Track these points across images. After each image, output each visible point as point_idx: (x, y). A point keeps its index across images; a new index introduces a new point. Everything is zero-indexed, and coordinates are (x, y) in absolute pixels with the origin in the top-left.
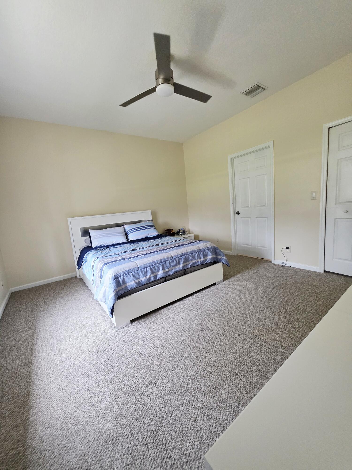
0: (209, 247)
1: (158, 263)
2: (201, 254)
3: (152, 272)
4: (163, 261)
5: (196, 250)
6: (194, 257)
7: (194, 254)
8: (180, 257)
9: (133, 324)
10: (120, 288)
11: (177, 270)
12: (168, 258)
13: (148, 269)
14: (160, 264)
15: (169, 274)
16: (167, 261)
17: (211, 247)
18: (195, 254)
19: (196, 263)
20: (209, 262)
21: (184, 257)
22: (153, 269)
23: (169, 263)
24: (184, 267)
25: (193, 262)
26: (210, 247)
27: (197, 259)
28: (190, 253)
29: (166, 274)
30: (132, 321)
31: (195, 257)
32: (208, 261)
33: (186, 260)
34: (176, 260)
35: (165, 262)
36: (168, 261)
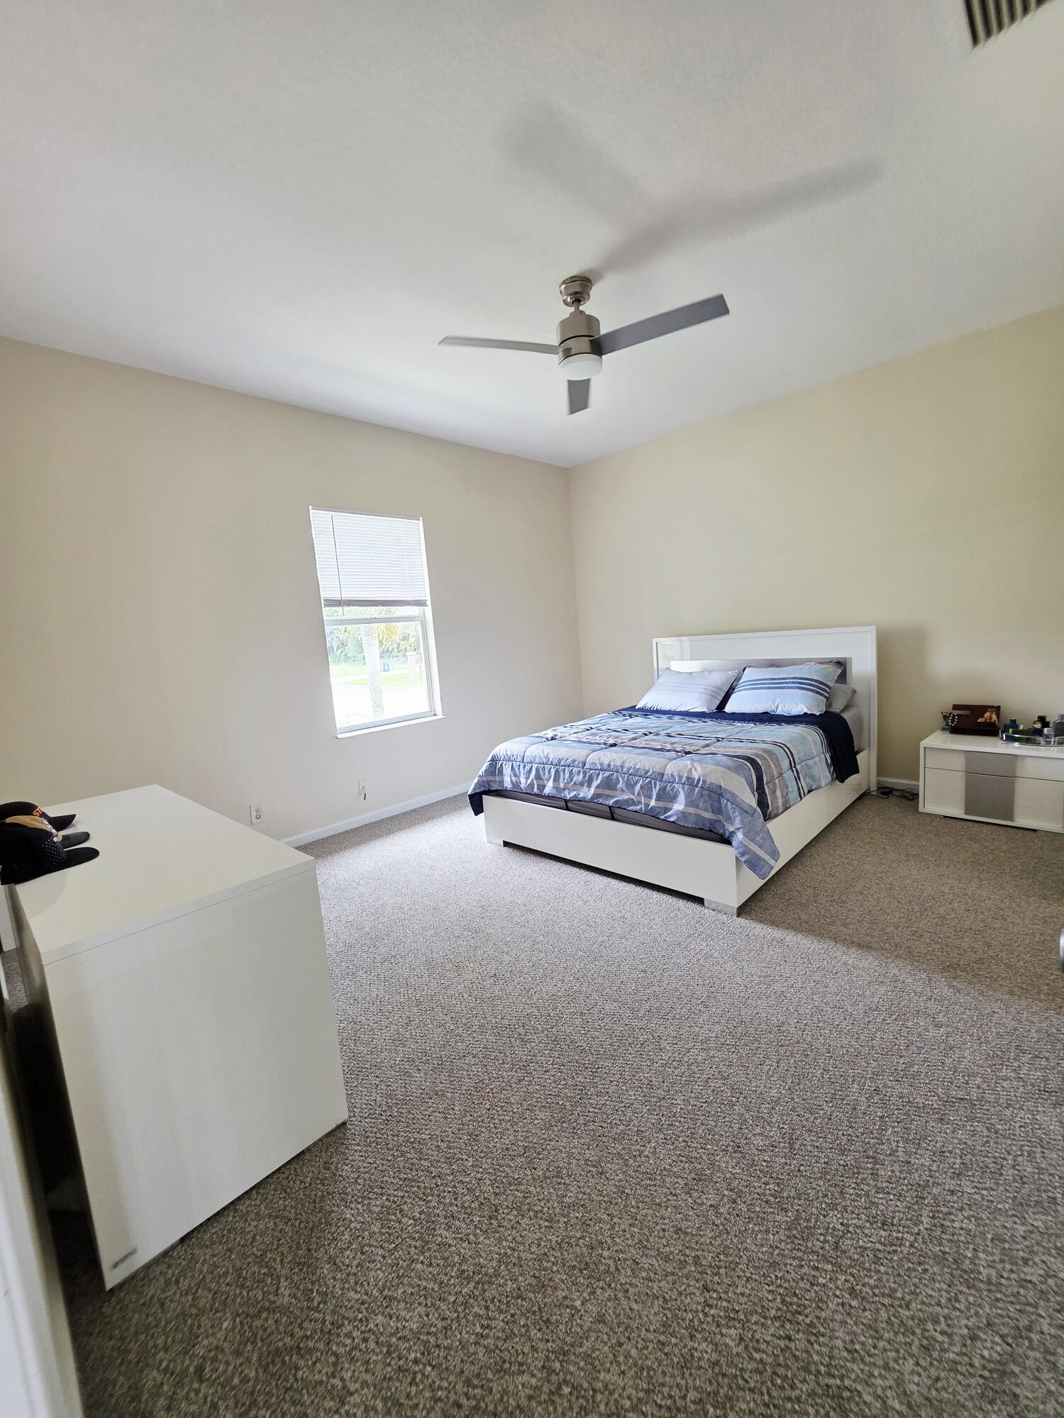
0: (697, 778)
1: (552, 764)
2: (655, 787)
3: (538, 777)
4: (562, 764)
5: (648, 771)
6: (630, 786)
7: (637, 778)
8: (598, 772)
9: (506, 849)
10: (490, 778)
11: (581, 795)
12: (574, 761)
13: (535, 766)
14: (554, 768)
15: (563, 795)
16: (569, 766)
17: (701, 781)
18: (637, 781)
19: (633, 803)
20: (672, 819)
21: (605, 775)
22: (541, 770)
23: (571, 772)
24: (596, 796)
25: (626, 796)
26: (699, 780)
27: (636, 793)
28: (628, 772)
29: (558, 792)
30: (506, 844)
31: (636, 788)
32: (670, 816)
33: (609, 784)
34: (585, 773)
35: (564, 767)
36: (571, 768)
